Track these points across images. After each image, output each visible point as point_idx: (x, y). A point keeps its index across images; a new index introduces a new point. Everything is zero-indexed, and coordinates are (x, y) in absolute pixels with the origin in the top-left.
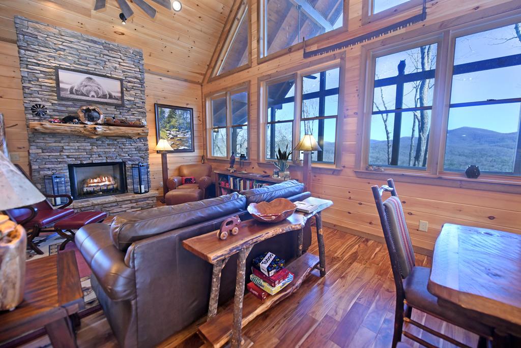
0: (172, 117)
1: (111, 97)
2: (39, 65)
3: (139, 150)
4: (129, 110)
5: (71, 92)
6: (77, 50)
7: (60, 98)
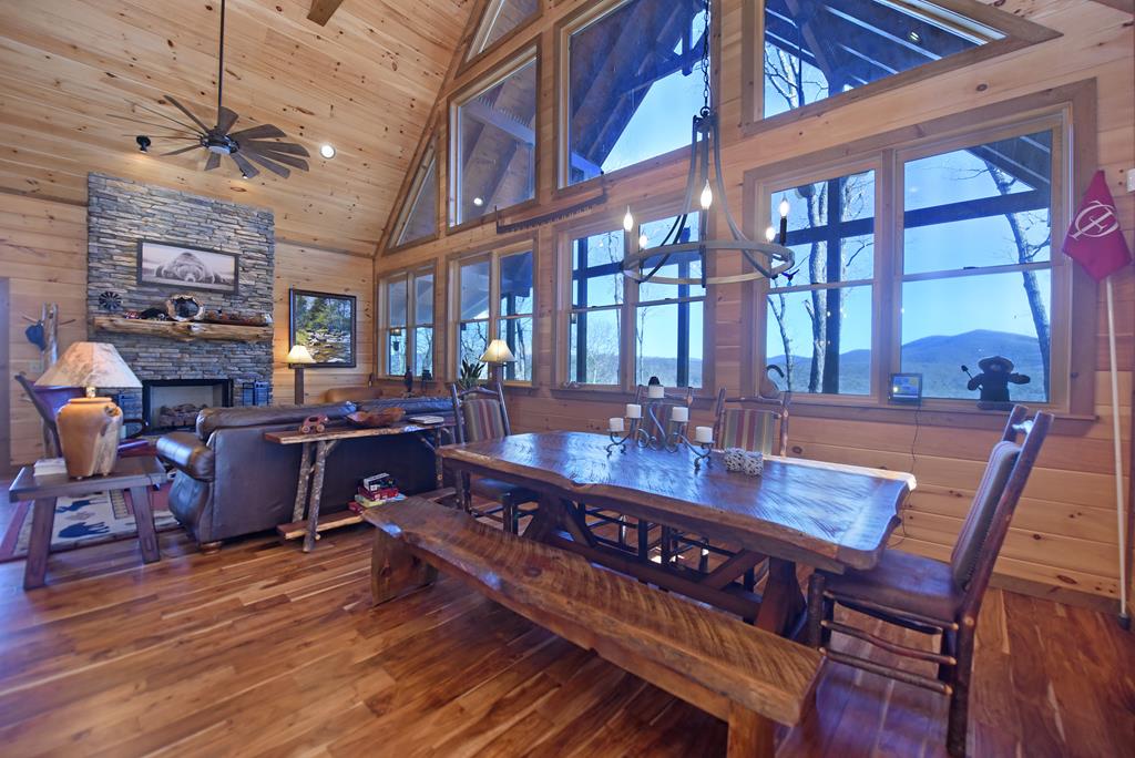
0: (319, 311)
1: (218, 280)
2: (114, 237)
3: (257, 361)
4: (246, 300)
5: (159, 275)
6: (173, 214)
7: (141, 283)
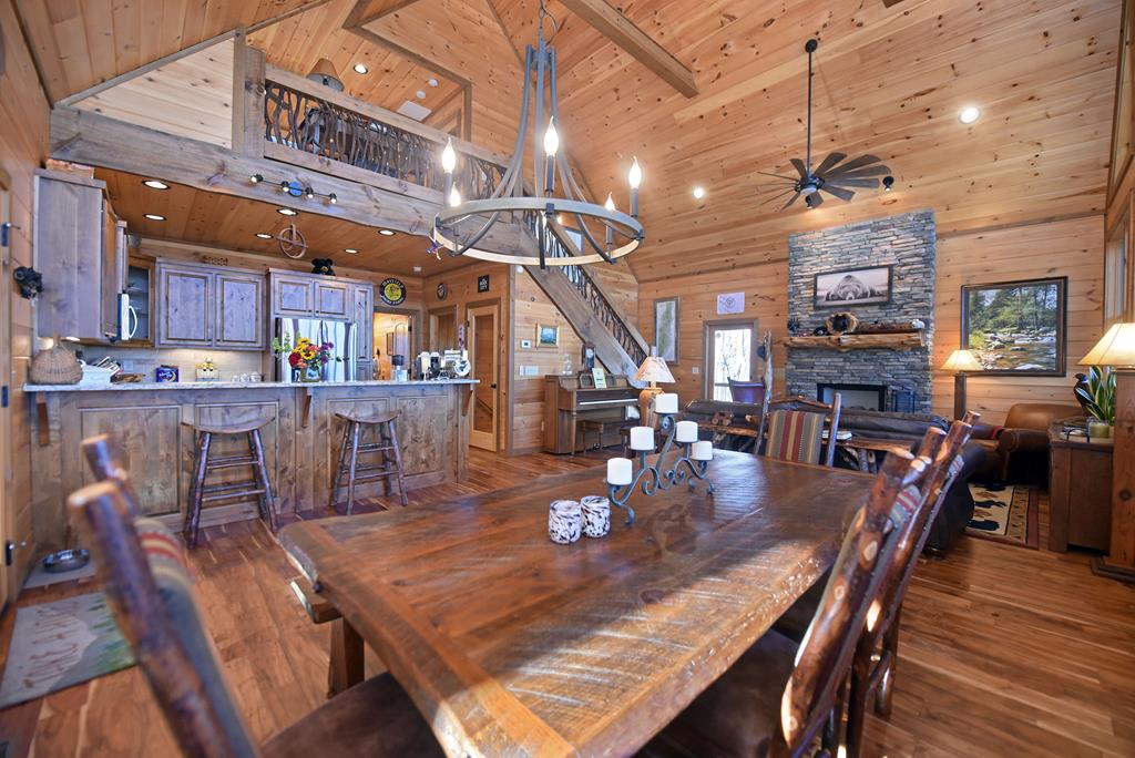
1: (873, 294)
4: (900, 307)
5: (827, 299)
